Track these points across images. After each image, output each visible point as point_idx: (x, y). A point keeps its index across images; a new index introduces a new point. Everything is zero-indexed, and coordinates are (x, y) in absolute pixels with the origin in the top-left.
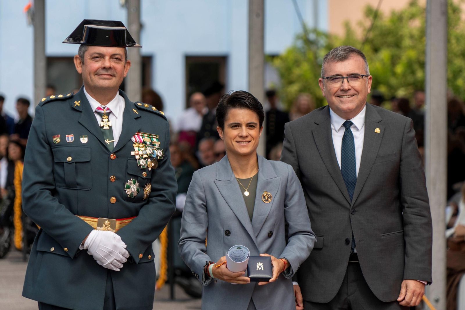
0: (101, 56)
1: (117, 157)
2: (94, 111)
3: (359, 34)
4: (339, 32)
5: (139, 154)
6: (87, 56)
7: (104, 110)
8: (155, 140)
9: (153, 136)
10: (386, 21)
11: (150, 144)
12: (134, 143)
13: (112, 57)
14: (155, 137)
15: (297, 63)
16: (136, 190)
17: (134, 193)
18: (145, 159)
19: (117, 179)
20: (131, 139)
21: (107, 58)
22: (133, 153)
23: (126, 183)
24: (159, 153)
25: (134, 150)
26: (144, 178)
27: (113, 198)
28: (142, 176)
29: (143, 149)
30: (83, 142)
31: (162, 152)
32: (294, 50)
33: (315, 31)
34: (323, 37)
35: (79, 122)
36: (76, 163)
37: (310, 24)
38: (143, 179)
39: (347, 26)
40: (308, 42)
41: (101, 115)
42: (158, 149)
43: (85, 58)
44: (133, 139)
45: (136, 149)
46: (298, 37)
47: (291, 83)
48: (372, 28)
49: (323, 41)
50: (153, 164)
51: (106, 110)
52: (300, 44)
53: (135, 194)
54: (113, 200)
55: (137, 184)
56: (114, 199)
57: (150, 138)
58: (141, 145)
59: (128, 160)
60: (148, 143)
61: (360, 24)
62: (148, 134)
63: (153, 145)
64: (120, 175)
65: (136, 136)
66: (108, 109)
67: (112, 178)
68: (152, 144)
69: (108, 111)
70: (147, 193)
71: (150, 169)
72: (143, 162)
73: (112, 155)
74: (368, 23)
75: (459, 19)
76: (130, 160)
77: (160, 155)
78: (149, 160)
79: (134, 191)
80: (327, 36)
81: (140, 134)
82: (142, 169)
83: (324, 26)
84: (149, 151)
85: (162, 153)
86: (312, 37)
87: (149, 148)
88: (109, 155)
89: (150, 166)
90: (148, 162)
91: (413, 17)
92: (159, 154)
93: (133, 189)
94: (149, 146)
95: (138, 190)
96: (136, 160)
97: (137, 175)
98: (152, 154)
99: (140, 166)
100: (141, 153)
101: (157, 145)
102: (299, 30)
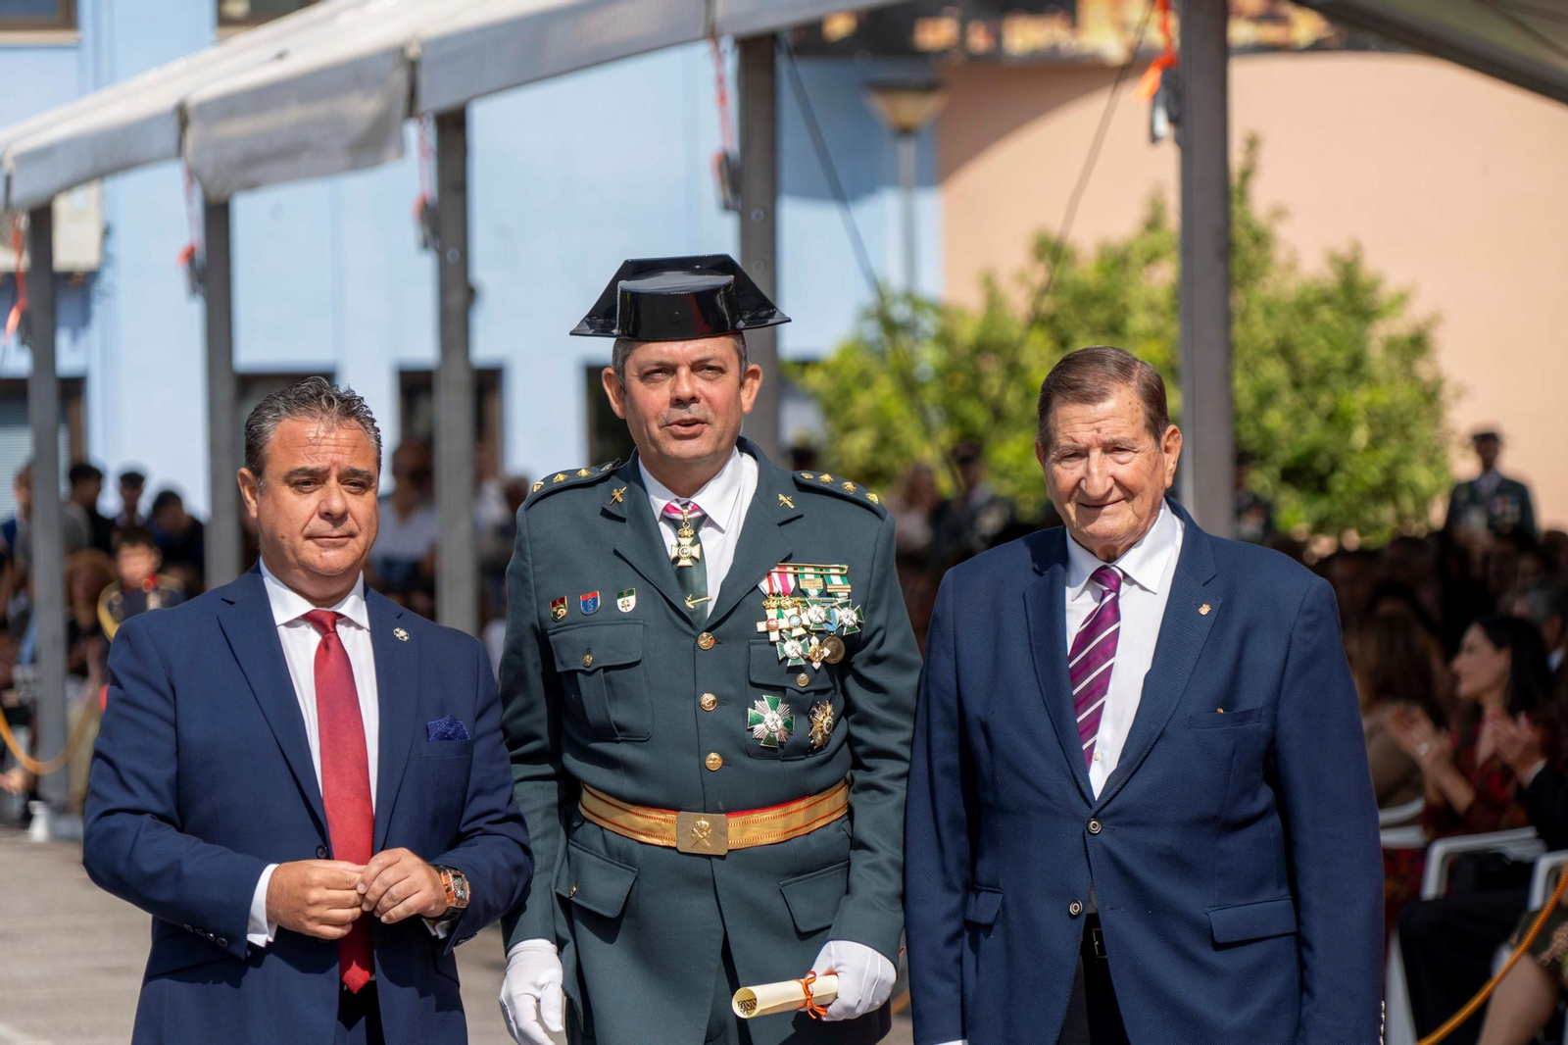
0: (669, 369)
1: (718, 641)
2: (658, 517)
3: (1019, 303)
4: (970, 300)
5: (780, 627)
6: (632, 372)
7: (682, 513)
8: (837, 580)
9: (832, 571)
10: (1086, 270)
11: (821, 595)
12: (766, 597)
13: (698, 367)
14: (837, 571)
15: (865, 380)
16: (780, 723)
17: (777, 734)
18: (800, 638)
19: (720, 701)
20: (757, 587)
21: (684, 371)
22: (761, 627)
23: (749, 709)
24: (848, 617)
25: (765, 618)
26: (803, 690)
27: (713, 755)
28: (794, 687)
29: (794, 611)
30: (623, 610)
31: (858, 612)
32: (858, 345)
33: (911, 298)
34: (930, 312)
35: (616, 553)
36: (607, 669)
37: (896, 280)
38: (801, 693)
39: (989, 283)
40: (890, 326)
41: (676, 525)
42: (843, 605)
43: (627, 376)
44: (764, 586)
45: (772, 614)
46: (866, 315)
47: (850, 428)
48: (1050, 288)
49: (928, 324)
50: (827, 652)
51: (690, 512)
52: (872, 331)
53: (780, 735)
54: (713, 760)
55: (782, 707)
56: (715, 759)
57: (822, 576)
58: (787, 602)
59: (751, 647)
60: (813, 592)
61: (1021, 278)
62: (815, 568)
63: (830, 595)
64: (730, 690)
65: (775, 576)
66: (697, 508)
67: (708, 698)
68: (826, 593)
69: (698, 514)
70: (821, 727)
71: (817, 665)
72: (793, 647)
73: (703, 638)
74: (1039, 275)
75: (1268, 261)
76: (756, 646)
77: (851, 623)
78: (815, 640)
79: (774, 728)
80: (940, 309)
81: (790, 569)
82: (790, 667)
83: (932, 284)
84: (814, 614)
85: (855, 618)
86: (900, 312)
87: (815, 608)
88: (694, 637)
89: (817, 655)
90: (810, 645)
91: (1153, 258)
92: (846, 621)
93: (770, 724)
94: (814, 602)
95: (788, 724)
96: (773, 644)
97: (780, 684)
98: (826, 622)
99: (786, 658)
100: (784, 624)
101: (840, 595)
102: (866, 297)
